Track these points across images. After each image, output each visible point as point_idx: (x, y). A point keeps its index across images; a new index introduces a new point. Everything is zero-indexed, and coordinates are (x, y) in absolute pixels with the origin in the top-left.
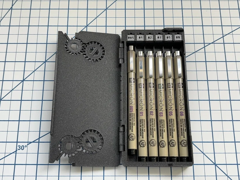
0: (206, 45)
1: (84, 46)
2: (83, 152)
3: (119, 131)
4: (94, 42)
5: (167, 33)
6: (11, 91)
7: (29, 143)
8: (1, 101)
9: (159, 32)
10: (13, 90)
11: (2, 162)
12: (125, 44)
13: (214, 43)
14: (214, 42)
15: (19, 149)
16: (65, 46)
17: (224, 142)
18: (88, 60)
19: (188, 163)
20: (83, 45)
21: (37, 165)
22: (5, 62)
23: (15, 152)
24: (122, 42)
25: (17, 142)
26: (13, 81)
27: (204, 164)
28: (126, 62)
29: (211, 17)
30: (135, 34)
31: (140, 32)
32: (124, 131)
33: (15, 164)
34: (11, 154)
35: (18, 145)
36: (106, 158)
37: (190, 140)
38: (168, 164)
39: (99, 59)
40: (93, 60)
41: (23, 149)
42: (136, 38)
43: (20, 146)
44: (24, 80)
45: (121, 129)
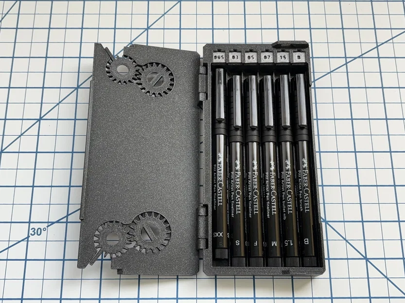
0: (348, 60)
1: (139, 70)
2: (137, 250)
3: (197, 215)
4: (156, 63)
5: (280, 50)
6: (20, 136)
7: (49, 224)
8: (2, 154)
9: (267, 48)
10: (22, 135)
11: (3, 256)
12: (208, 67)
13: (362, 58)
14: (362, 55)
15: (33, 233)
16: (106, 69)
17: (381, 221)
18: (146, 93)
19: (316, 269)
20: (138, 68)
21: (64, 260)
22: (9, 88)
23: (26, 240)
24: (204, 64)
25: (30, 222)
26: (23, 119)
27: (348, 259)
28: (210, 98)
29: (357, 14)
30: (226, 51)
31: (235, 48)
32: (207, 215)
33: (26, 260)
34: (19, 242)
35: (30, 228)
36: (176, 261)
37: (320, 231)
38: (282, 271)
39: (164, 92)
40: (154, 94)
41: (39, 233)
42: (228, 57)
43: (35, 229)
44: (41, 119)
45: (202, 212)
